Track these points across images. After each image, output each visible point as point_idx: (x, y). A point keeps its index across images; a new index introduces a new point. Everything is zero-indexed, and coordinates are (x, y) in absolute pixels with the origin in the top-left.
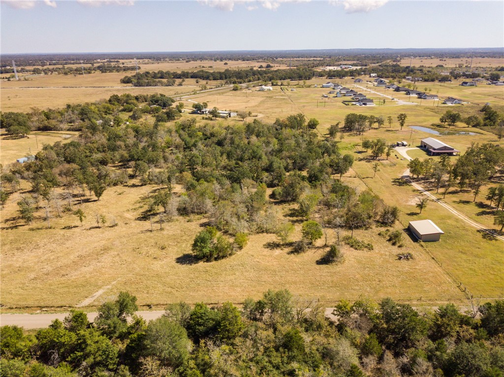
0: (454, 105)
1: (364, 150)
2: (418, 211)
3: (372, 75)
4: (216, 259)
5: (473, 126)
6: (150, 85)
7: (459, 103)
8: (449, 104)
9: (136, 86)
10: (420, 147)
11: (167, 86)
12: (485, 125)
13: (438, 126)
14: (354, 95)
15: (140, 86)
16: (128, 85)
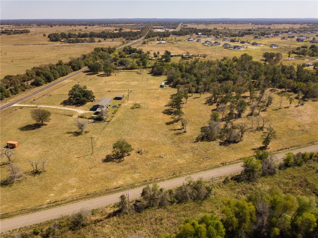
0: (276, 48)
3: (199, 34)
8: (274, 47)
13: (299, 57)
14: (219, 44)
15: (72, 43)
16: (59, 42)
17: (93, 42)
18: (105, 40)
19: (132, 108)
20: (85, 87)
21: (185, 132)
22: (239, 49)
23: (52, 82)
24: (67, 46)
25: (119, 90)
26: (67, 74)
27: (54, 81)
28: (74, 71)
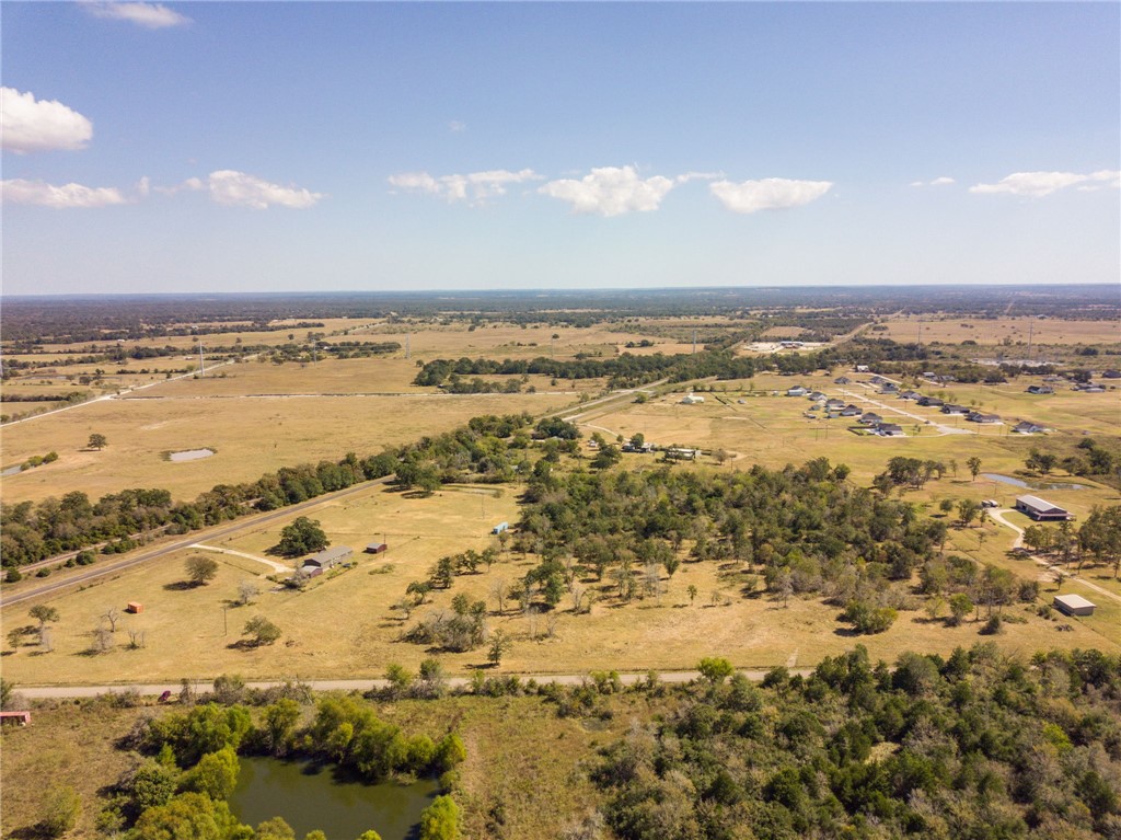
0: (1031, 434)
1: (942, 513)
2: (1056, 587)
3: (859, 367)
4: (876, 632)
5: (1077, 475)
6: (479, 392)
7: (1039, 431)
8: (1024, 433)
9: (453, 392)
10: (1017, 508)
11: (507, 392)
12: (1095, 473)
13: (1025, 474)
14: (857, 414)
15: (459, 392)
16: (433, 389)
17: (515, 392)
18: (553, 384)
19: (371, 573)
20: (317, 523)
21: (401, 625)
22: (889, 433)
23: (301, 503)
24: (436, 402)
25: (401, 532)
26: (344, 486)
27: (306, 500)
28: (369, 479)
